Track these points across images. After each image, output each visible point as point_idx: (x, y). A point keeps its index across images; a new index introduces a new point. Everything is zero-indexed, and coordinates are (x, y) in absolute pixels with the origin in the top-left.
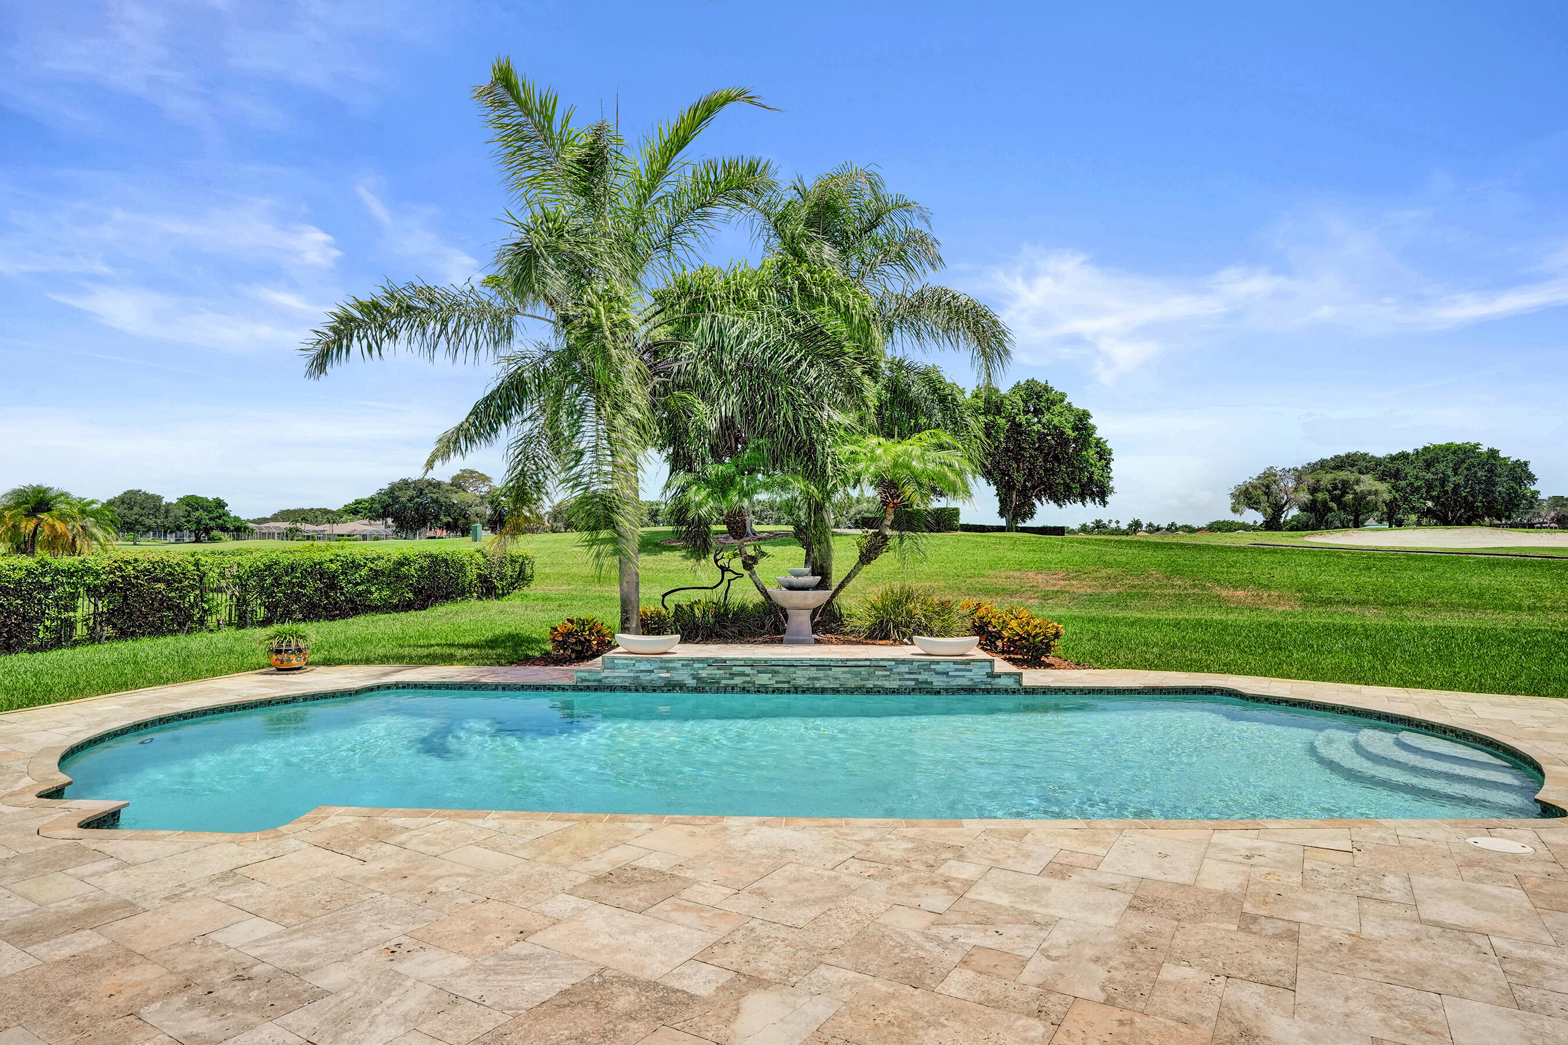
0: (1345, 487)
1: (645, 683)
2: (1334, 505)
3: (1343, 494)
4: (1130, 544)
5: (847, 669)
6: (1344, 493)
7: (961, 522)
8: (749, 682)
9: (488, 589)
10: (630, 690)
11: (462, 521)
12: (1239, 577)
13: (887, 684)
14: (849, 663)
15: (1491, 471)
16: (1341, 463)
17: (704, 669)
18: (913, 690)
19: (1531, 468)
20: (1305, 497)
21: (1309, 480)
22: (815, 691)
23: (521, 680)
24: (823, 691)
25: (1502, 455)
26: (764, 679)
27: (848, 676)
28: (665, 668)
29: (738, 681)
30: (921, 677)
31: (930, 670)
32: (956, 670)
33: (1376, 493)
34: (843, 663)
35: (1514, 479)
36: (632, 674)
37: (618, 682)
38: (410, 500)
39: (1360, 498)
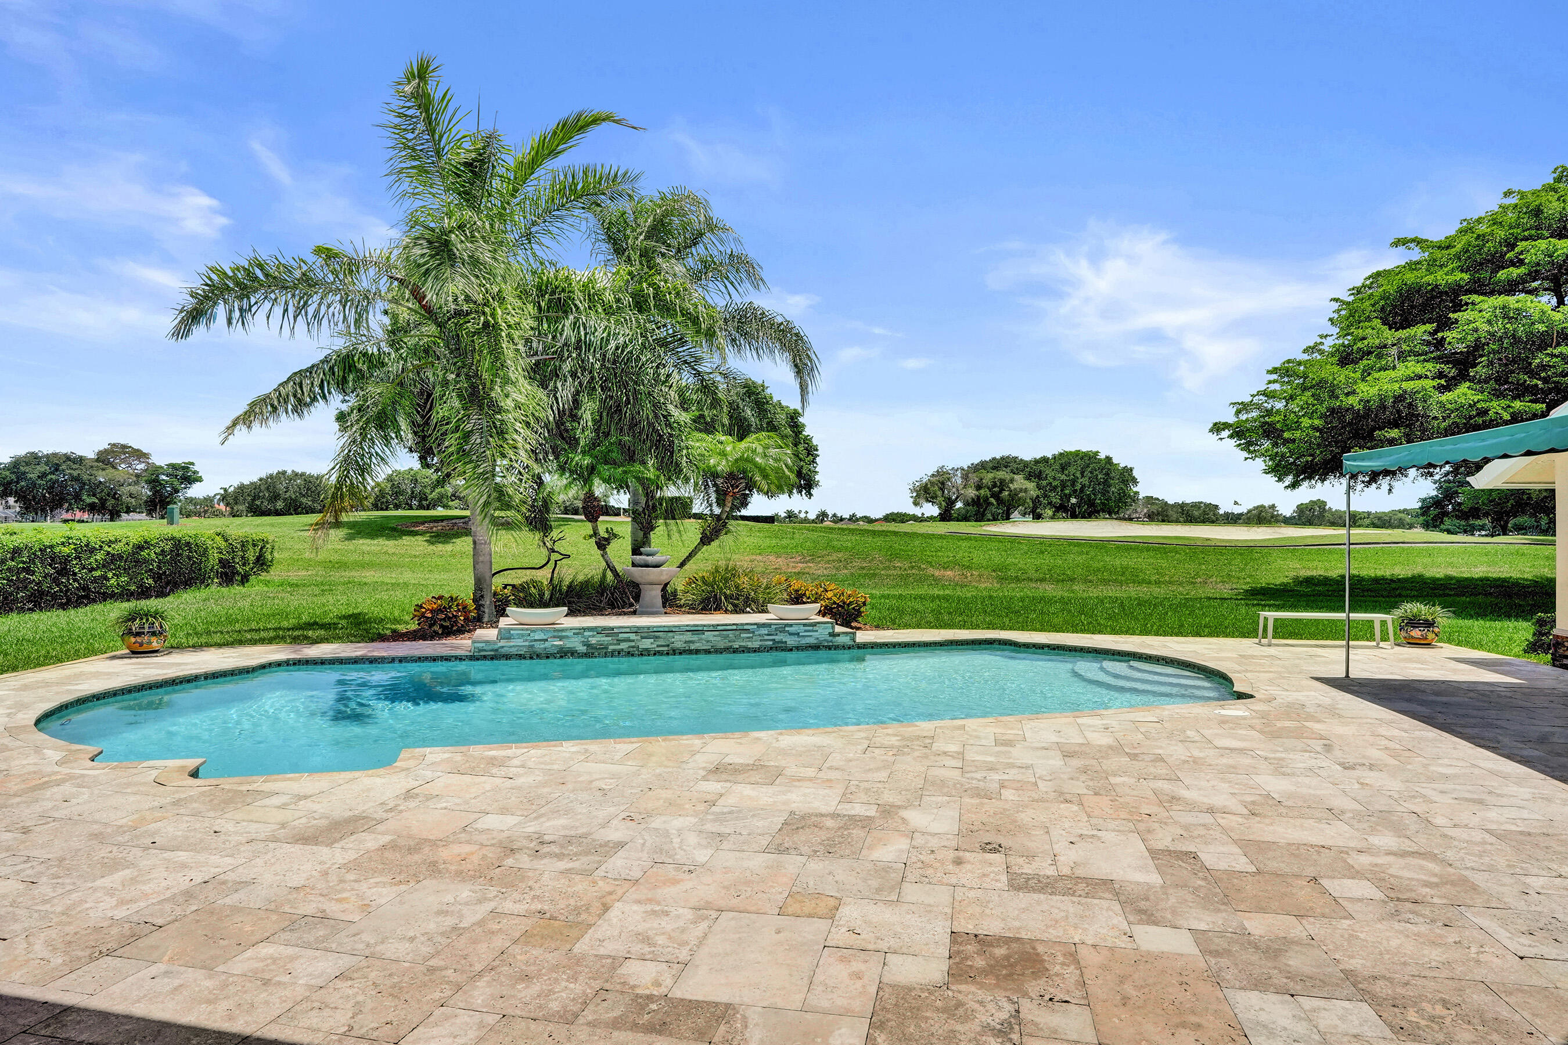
0: (1002, 484)
1: (539, 651)
2: (992, 500)
3: (1001, 492)
4: (852, 531)
5: (717, 633)
6: (1002, 490)
7: (694, 511)
8: (633, 647)
9: (229, 575)
10: (525, 658)
11: (111, 502)
12: (946, 560)
13: (750, 645)
14: (719, 628)
15: (1107, 474)
16: (998, 464)
17: (593, 636)
18: (771, 648)
19: (1135, 473)
20: (971, 493)
21: (974, 478)
22: (690, 652)
23: (417, 653)
24: (697, 652)
25: (1115, 461)
26: (647, 644)
27: (719, 639)
28: (559, 637)
29: (624, 646)
30: (777, 638)
31: (784, 631)
32: (806, 631)
33: (1026, 490)
34: (714, 628)
35: (1123, 481)
36: (527, 644)
37: (514, 651)
38: (42, 476)
39: (1014, 495)
